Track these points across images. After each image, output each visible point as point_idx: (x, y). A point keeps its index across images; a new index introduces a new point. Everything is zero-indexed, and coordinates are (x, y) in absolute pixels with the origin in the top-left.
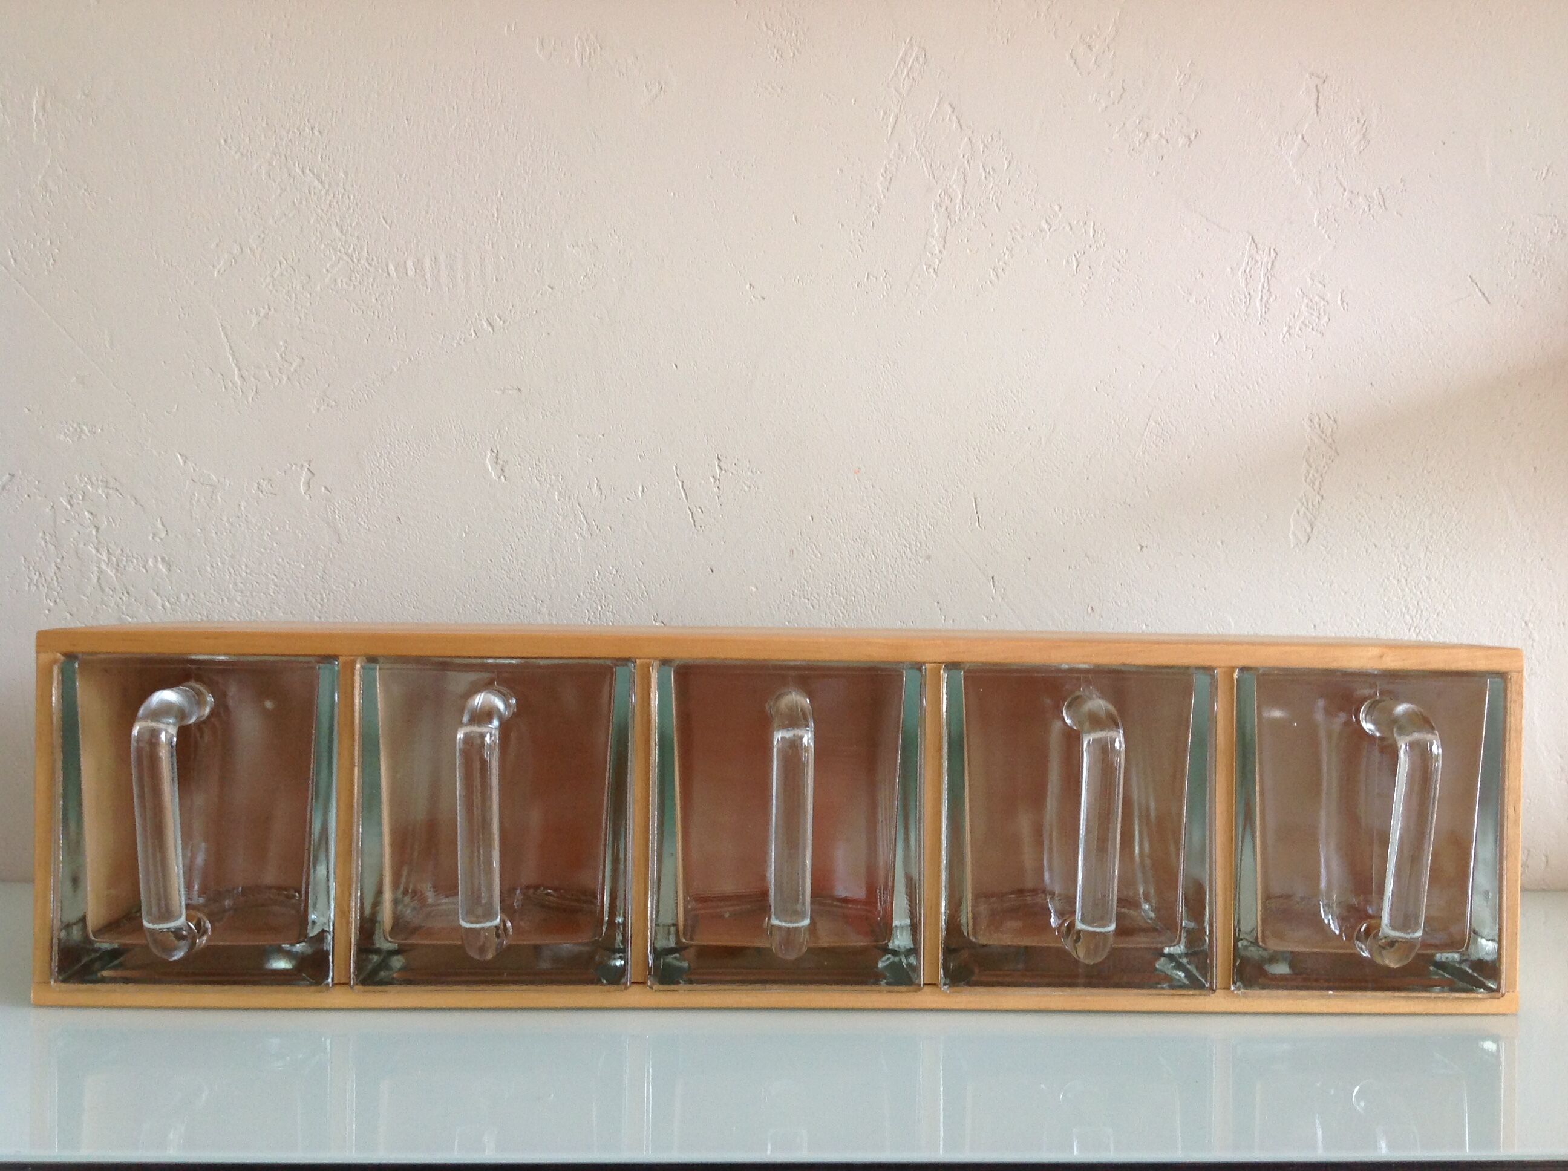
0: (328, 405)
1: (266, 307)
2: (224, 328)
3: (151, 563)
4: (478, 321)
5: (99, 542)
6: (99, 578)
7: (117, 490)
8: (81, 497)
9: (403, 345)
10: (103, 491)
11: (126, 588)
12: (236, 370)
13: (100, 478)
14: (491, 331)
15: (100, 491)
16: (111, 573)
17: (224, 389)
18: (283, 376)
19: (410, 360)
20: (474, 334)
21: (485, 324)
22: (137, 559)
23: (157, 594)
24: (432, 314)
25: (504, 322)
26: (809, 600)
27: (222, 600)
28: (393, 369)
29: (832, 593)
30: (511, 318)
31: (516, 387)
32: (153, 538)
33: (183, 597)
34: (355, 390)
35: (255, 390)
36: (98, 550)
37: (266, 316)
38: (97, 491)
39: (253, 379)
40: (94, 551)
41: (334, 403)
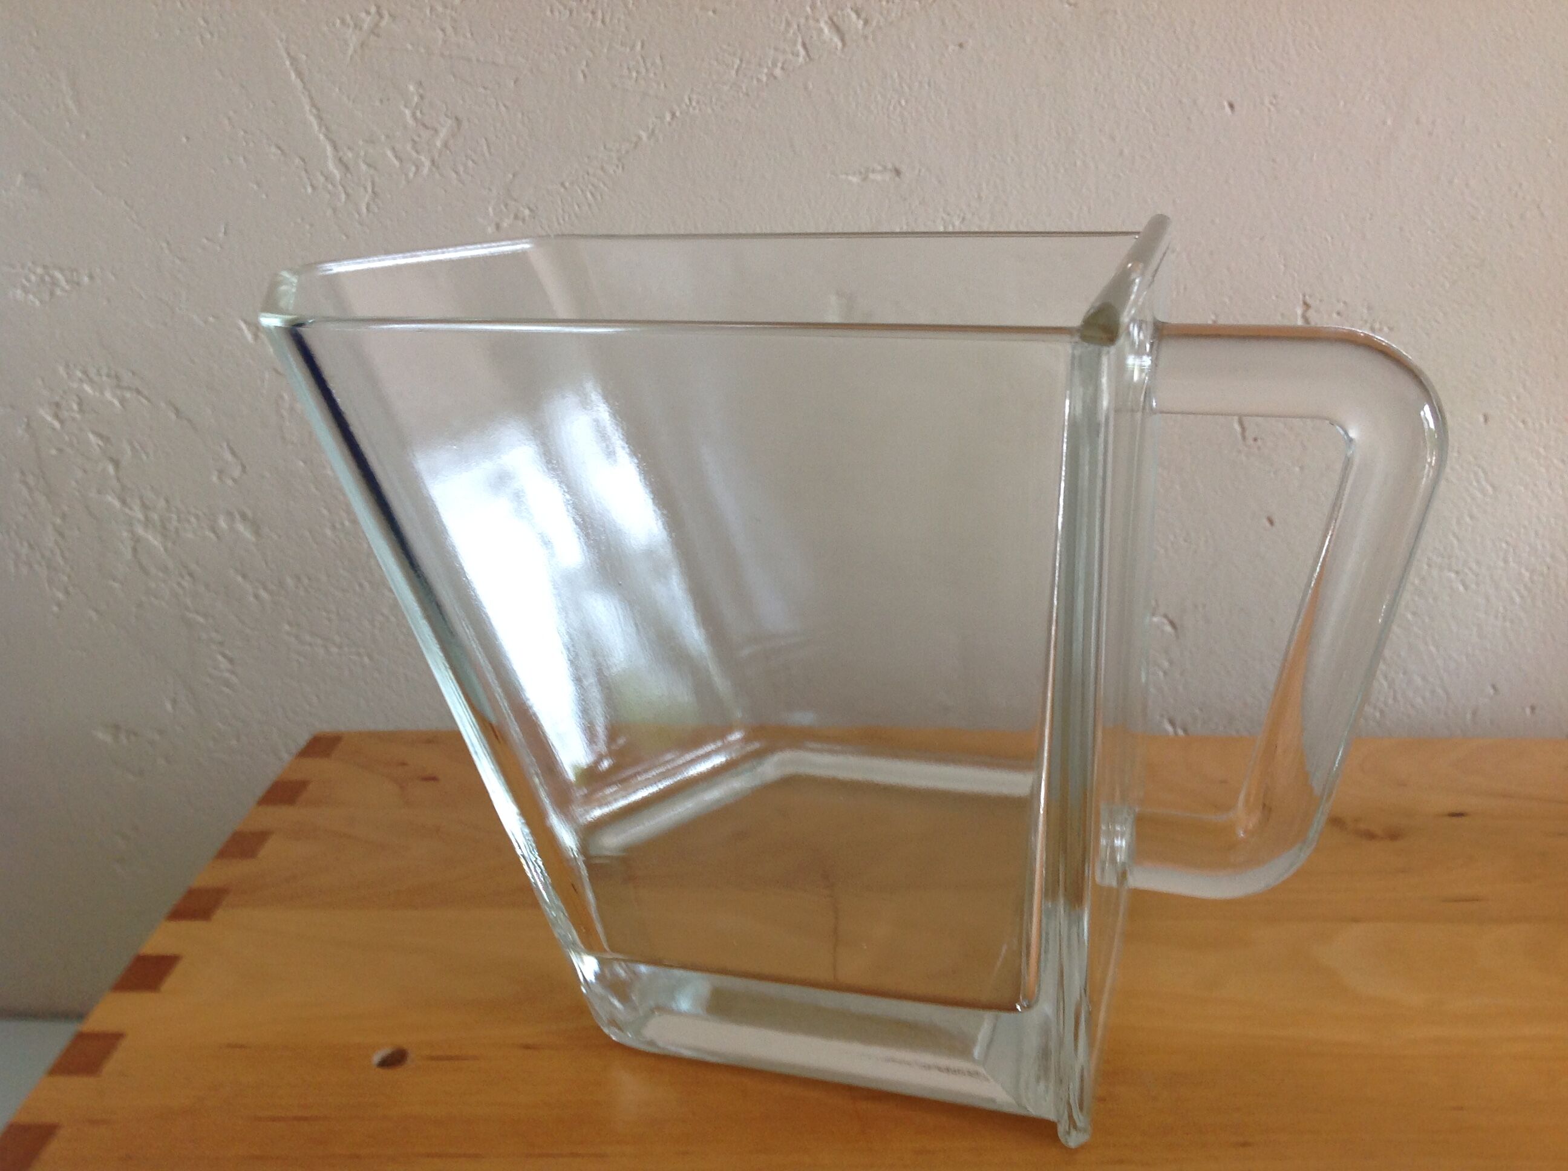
0: (516, 217)
1: (373, 10)
2: (294, 60)
3: (223, 524)
4: (811, 22)
5: (124, 488)
6: (135, 550)
7: (138, 392)
8: (75, 407)
9: (659, 84)
10: (114, 395)
11: (186, 567)
12: (329, 149)
13: (104, 371)
14: (840, 45)
15: (108, 395)
16: (153, 540)
17: (309, 190)
18: (423, 158)
19: (673, 115)
20: (802, 52)
21: (826, 30)
22: (197, 517)
23: (244, 576)
24: (714, 12)
25: (866, 22)
26: (1457, 573)
27: (361, 585)
28: (640, 138)
29: (1506, 561)
30: (881, 14)
31: (890, 166)
32: (220, 478)
33: (290, 582)
34: (567, 184)
35: (370, 190)
36: (124, 502)
37: (374, 31)
38: (102, 393)
39: (364, 167)
40: (117, 504)
41: (527, 212)
